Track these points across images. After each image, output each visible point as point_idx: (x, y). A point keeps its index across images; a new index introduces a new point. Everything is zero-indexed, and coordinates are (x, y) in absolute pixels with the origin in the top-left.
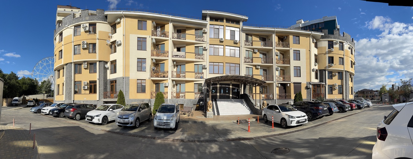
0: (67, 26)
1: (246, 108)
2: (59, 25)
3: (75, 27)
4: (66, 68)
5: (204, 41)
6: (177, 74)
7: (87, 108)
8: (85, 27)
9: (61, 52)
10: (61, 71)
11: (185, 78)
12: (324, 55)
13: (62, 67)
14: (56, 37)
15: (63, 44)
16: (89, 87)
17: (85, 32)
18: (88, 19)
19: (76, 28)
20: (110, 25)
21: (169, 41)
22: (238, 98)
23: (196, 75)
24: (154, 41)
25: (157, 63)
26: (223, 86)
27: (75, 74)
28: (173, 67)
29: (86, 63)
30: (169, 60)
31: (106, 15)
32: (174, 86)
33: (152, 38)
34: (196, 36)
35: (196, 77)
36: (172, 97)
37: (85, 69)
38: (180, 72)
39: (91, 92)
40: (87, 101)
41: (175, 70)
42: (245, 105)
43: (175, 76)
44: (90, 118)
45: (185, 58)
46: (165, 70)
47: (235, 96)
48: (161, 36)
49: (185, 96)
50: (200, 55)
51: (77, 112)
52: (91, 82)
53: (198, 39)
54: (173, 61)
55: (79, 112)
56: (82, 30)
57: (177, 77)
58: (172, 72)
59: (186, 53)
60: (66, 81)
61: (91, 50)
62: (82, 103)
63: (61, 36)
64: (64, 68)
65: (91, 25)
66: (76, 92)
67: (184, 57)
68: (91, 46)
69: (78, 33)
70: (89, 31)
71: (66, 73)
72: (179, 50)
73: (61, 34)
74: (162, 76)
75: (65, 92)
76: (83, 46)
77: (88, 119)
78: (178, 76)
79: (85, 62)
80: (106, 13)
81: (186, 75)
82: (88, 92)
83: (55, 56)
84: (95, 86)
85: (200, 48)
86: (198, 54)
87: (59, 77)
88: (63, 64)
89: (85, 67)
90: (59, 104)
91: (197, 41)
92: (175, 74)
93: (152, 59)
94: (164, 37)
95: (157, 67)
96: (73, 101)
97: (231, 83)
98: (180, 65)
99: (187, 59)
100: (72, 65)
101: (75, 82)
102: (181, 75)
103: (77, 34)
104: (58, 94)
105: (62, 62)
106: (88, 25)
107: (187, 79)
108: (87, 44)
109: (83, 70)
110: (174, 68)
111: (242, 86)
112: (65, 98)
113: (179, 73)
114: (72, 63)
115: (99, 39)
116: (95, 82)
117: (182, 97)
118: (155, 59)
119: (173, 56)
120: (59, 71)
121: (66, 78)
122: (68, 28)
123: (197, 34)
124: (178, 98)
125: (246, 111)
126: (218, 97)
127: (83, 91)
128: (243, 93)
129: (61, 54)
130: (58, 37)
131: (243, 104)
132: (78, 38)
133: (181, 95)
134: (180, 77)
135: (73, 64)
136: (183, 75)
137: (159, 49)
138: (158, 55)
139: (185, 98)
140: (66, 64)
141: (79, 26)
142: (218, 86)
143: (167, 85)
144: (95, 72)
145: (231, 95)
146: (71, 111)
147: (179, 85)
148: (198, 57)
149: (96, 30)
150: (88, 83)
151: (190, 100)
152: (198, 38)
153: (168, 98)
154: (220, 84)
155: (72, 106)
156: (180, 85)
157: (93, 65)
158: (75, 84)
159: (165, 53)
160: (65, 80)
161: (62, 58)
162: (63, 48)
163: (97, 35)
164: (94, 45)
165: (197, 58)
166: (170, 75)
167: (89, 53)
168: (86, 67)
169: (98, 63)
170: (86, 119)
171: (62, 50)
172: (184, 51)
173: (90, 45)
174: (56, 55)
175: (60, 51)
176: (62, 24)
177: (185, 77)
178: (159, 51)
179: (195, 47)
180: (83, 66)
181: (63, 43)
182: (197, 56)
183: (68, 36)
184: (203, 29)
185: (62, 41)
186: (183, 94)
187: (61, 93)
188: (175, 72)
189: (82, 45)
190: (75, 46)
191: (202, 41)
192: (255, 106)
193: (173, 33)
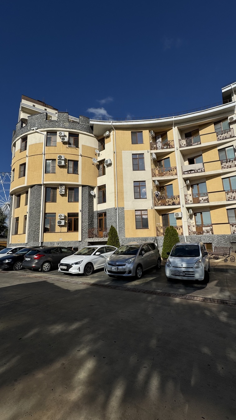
0: (34, 128)
2: (22, 125)
3: (47, 133)
4: (31, 192)
6: (193, 199)
7: (62, 252)
8: (63, 136)
9: (23, 167)
10: (23, 197)
11: (208, 202)
13: (25, 190)
14: (15, 143)
15: (27, 154)
16: (67, 221)
17: (63, 143)
18: (67, 125)
19: (49, 135)
20: (97, 139)
21: (176, 152)
24: (154, 156)
25: (162, 186)
27: (46, 202)
28: (186, 188)
29: (63, 187)
30: (179, 180)
31: (91, 125)
32: (191, 217)
33: (151, 153)
34: (217, 134)
36: (189, 233)
37: (62, 195)
38: (199, 194)
39: (69, 230)
40: (63, 243)
41: (190, 192)
43: (191, 201)
44: (65, 267)
45: (204, 171)
46: (175, 194)
49: (212, 230)
50: (230, 161)
51: (45, 260)
52: (70, 215)
53: (223, 136)
54: (185, 180)
55: (49, 259)
56: (59, 140)
57: (194, 203)
58: (186, 196)
59: (203, 164)
60: (31, 213)
61: (71, 170)
62: (56, 245)
63: (24, 143)
64: (27, 193)
65: (71, 134)
66: (46, 230)
67: (202, 170)
68: (71, 165)
69: (52, 144)
70: (68, 143)
71: (30, 200)
72: (191, 162)
73: (25, 139)
74: (170, 203)
75: (29, 230)
76: (60, 163)
77: (62, 269)
78: (196, 200)
79: (61, 185)
80: (91, 122)
81: (209, 198)
82: (65, 229)
83: (12, 172)
84: (76, 221)
85: (228, 150)
86: (227, 160)
87: (18, 206)
88: (25, 185)
89: (62, 193)
90: (16, 249)
91: (220, 140)
92: (190, 198)
93: (154, 181)
94: (167, 148)
96: (42, 243)
98: (198, 184)
99: (207, 173)
100: (41, 188)
101: (45, 214)
102: (200, 198)
103: (50, 143)
104: (16, 233)
105: (25, 182)
106: (67, 134)
107: (211, 204)
108: (65, 160)
109: (58, 197)
110: (188, 189)
112: (28, 239)
113: (197, 196)
114: (41, 185)
115: (82, 156)
116: (76, 215)
117: (208, 232)
118: (158, 181)
119: (184, 173)
120: (19, 196)
121: (30, 208)
122: (37, 132)
123: (218, 131)
124: (201, 234)
127: (58, 229)
129: (22, 169)
130: (19, 143)
132: (51, 149)
133: (204, 229)
134: (199, 203)
135: (43, 187)
136: (205, 198)
137: (162, 166)
138: (161, 175)
139: (213, 233)
140: (32, 187)
141: (54, 133)
143: (180, 216)
144: (76, 200)
146: (36, 258)
147: (199, 215)
148: (227, 164)
149: (78, 143)
150: (65, 216)
153: (184, 235)
155: (38, 250)
156: (201, 213)
157: (73, 191)
158: (45, 218)
159: (172, 171)
160: (28, 211)
161: (24, 175)
162: (27, 161)
163: (80, 151)
164: (76, 163)
165: (226, 167)
166: (182, 201)
167: (68, 173)
168: (64, 193)
169: (80, 188)
170: (59, 269)
171: (25, 164)
172: (201, 161)
173: (69, 161)
174: (14, 170)
175: (21, 165)
176: (26, 125)
177: (208, 200)
178: (163, 169)
179: (218, 150)
180: (58, 190)
181: (27, 152)
182: (224, 164)
183: (36, 144)
184: (229, 117)
185: (26, 149)
186: (209, 228)
187: (20, 230)
188: (190, 195)
189: (57, 161)
190: (46, 160)
191: (231, 137)
193: (180, 140)
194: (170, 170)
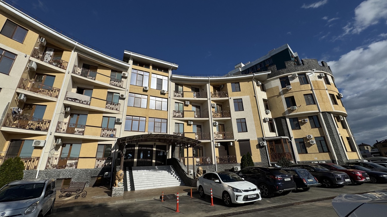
1: (174, 177)
5: (122, 87)
6: (68, 128)
11: (83, 134)
12: (277, 97)
21: (66, 75)
22: (164, 165)
23: (103, 132)
24: (34, 66)
25: (30, 103)
26: (143, 148)
28: (63, 115)
30: (57, 103)
32: (57, 148)
33: (30, 61)
34: (111, 79)
35: (103, 134)
36: (47, 166)
38: (76, 125)
41: (67, 120)
42: (174, 174)
43: (64, 130)
45: (90, 105)
46: (45, 117)
47: (160, 162)
48: (50, 63)
49: (76, 164)
50: (113, 104)
53: (115, 83)
54: (66, 106)
57: (67, 132)
58: (59, 123)
59: (91, 97)
67: (87, 103)
72: (80, 91)
74: (34, 127)
78: (70, 130)
81: (85, 131)
85: (115, 95)
86: (112, 102)
91: (112, 85)
92: (65, 127)
93: (18, 94)
94: (56, 66)
95: (26, 109)
97: (155, 144)
98: (78, 115)
99: (92, 107)
102: (76, 129)
107: (85, 137)
110: (66, 117)
111: (169, 148)
113: (74, 127)
117: (71, 165)
118: (25, 95)
119: (66, 99)
123: (113, 77)
124: (62, 167)
125: (175, 181)
126: (135, 164)
128: (170, 157)
131: (170, 173)
133: (68, 162)
134: (73, 133)
136: (81, 130)
137: (41, 81)
138: (34, 89)
139: (76, 168)
142: (137, 148)
143: (41, 145)
145: (154, 161)
147: (68, 146)
148: (111, 106)
151: (86, 170)
152: (115, 81)
153: (38, 169)
154: (139, 146)
156: (71, 145)
159: (52, 91)
165: (109, 108)
166: (52, 128)
172: (90, 95)
177: (83, 133)
178: (40, 85)
179: (108, 92)
182: (109, 105)
184: (123, 72)
186: (74, 161)
188: (65, 124)
191: (120, 87)
192: (187, 175)
193: (75, 66)
194: (50, 89)
